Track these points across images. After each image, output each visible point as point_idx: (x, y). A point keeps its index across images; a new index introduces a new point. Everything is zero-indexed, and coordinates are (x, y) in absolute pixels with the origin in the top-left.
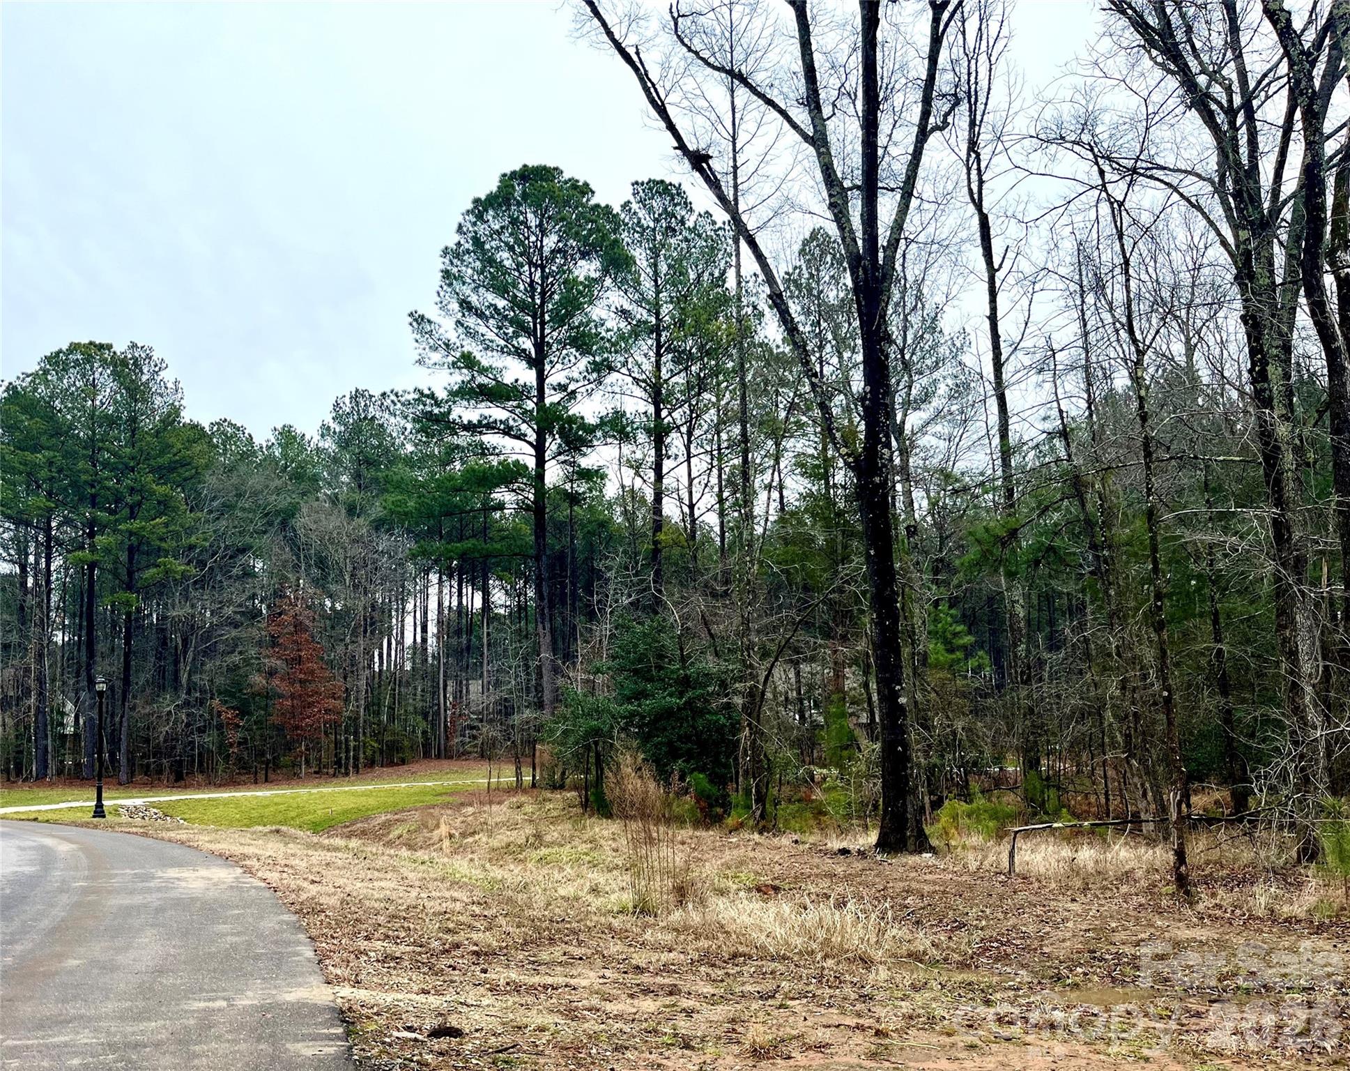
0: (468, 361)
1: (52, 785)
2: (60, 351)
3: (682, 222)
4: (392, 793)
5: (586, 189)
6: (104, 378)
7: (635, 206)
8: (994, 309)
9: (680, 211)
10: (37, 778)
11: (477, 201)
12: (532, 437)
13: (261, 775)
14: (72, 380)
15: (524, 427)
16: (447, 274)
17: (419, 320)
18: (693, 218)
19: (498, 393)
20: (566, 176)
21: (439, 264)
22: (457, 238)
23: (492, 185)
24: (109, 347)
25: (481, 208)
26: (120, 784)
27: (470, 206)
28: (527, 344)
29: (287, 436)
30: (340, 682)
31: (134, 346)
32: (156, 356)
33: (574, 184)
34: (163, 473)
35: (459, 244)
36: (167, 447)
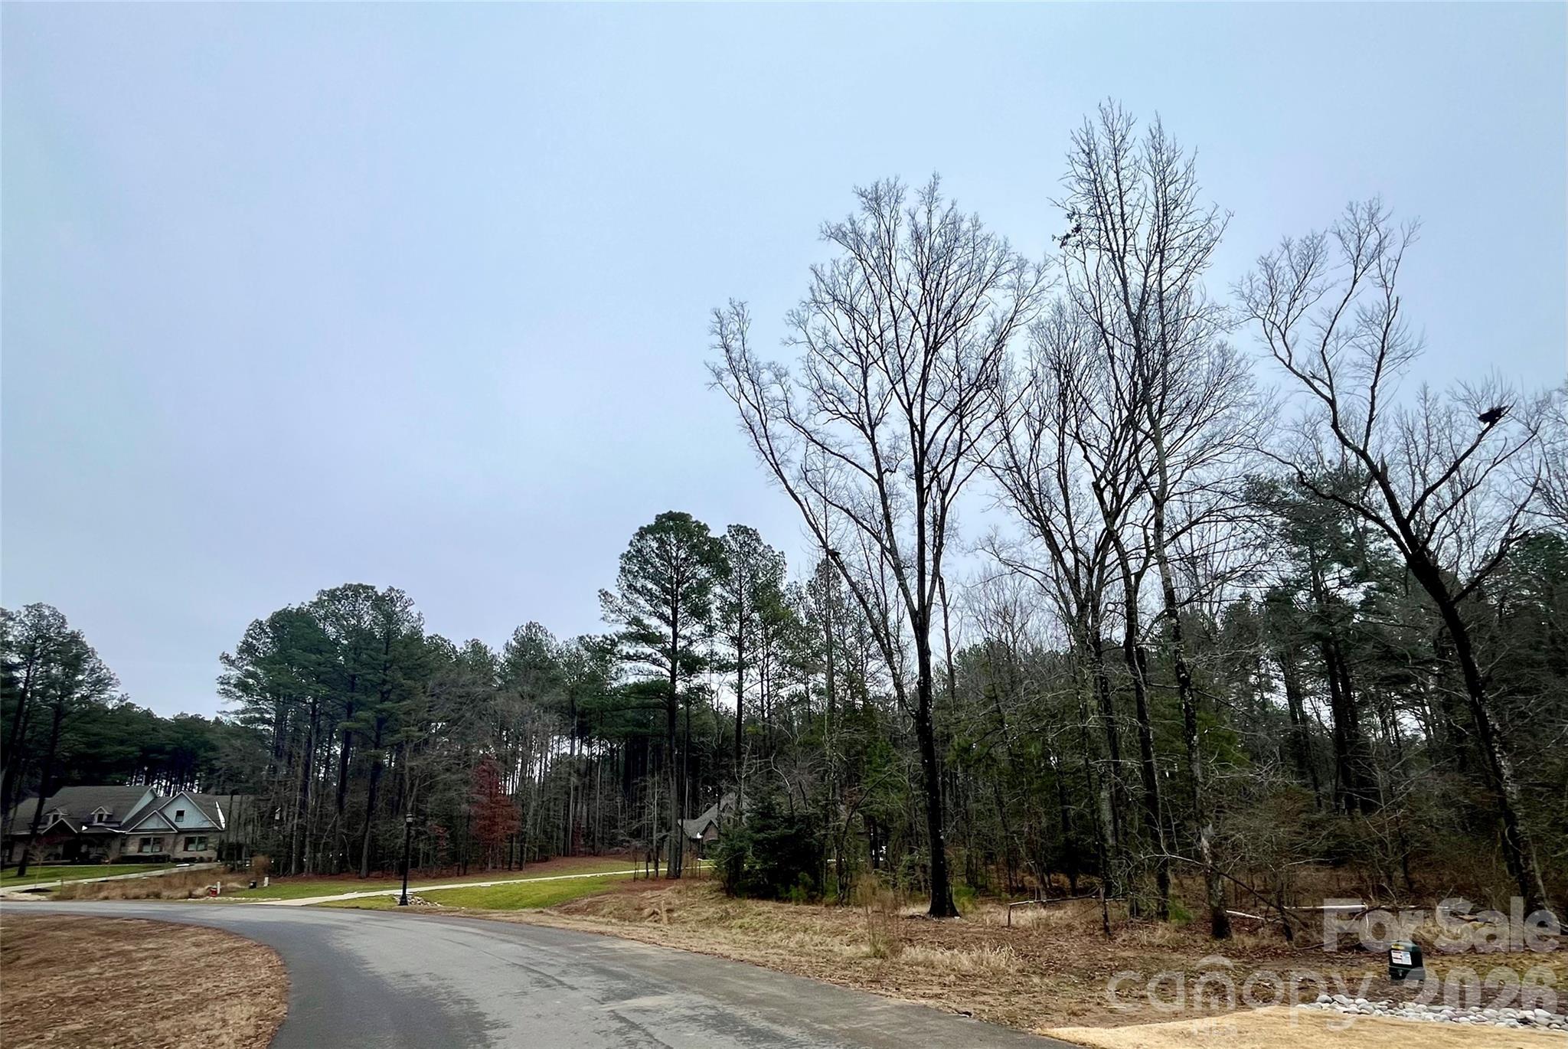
0: (636, 621)
1: (308, 879)
2: (338, 589)
3: (755, 549)
4: (571, 882)
5: (705, 528)
6: (365, 607)
7: (729, 538)
8: (946, 626)
9: (754, 544)
10: (296, 874)
11: (641, 528)
12: (669, 665)
13: (462, 871)
14: (343, 607)
15: (664, 659)
16: (623, 569)
17: (605, 595)
18: (762, 548)
19: (649, 638)
20: (694, 519)
21: (618, 563)
22: (629, 548)
23: (652, 522)
24: (372, 588)
25: (643, 533)
26: (360, 878)
27: (637, 531)
28: (668, 611)
29: (477, 648)
30: (519, 808)
31: (391, 589)
32: (406, 597)
33: (698, 523)
34: (408, 673)
35: (629, 552)
36: (410, 656)
